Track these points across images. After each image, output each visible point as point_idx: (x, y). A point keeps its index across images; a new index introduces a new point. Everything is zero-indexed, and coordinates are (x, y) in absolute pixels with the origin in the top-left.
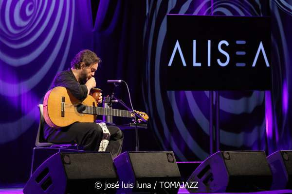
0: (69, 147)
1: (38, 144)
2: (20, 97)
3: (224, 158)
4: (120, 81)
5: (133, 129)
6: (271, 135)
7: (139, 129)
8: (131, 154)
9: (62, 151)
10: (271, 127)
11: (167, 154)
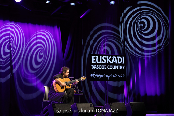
0: (55, 102)
1: (44, 100)
2: (37, 85)
3: (110, 105)
4: (73, 78)
5: (78, 95)
6: (126, 97)
7: (80, 95)
8: (77, 104)
9: (52, 103)
10: (126, 94)
11: (90, 104)
